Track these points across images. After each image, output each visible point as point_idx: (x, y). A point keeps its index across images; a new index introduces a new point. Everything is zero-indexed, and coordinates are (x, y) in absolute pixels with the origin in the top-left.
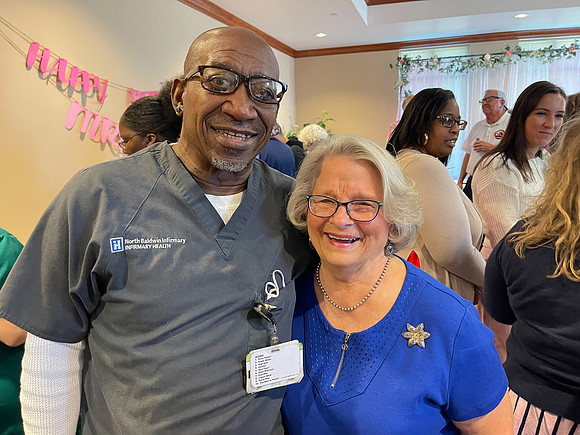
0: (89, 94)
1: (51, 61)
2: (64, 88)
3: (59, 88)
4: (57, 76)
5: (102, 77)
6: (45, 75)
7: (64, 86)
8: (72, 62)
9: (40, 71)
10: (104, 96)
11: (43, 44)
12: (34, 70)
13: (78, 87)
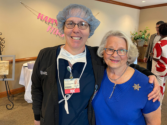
1: (44, 17)
3: (46, 23)
4: (45, 20)
6: (42, 20)
11: (42, 13)
12: (39, 19)
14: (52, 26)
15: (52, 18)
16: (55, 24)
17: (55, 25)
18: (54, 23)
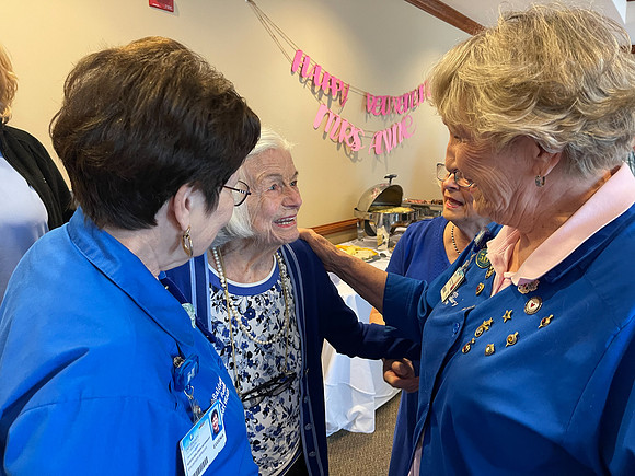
0: (334, 97)
1: (310, 67)
2: (316, 91)
3: (313, 91)
4: (313, 81)
5: (346, 82)
6: (304, 79)
7: (317, 89)
8: (325, 68)
9: (301, 76)
10: (345, 100)
11: (306, 52)
12: (297, 75)
13: (326, 92)
14: (329, 107)
15: (331, 73)
16: (336, 100)
17: (338, 101)
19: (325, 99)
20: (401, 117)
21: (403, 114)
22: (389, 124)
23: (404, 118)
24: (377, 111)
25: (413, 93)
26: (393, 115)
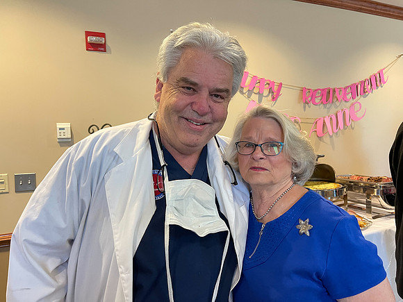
2: (244, 92)
5: (277, 81)
10: (278, 95)
13: (256, 90)
14: (260, 101)
15: (260, 77)
16: (267, 96)
17: (270, 97)
18: (266, 92)
19: (255, 97)
20: (348, 104)
21: (352, 101)
22: (333, 111)
23: (353, 105)
24: (317, 100)
25: (363, 83)
26: (338, 103)
